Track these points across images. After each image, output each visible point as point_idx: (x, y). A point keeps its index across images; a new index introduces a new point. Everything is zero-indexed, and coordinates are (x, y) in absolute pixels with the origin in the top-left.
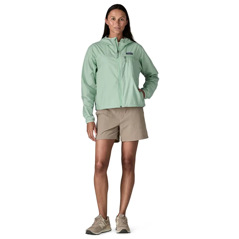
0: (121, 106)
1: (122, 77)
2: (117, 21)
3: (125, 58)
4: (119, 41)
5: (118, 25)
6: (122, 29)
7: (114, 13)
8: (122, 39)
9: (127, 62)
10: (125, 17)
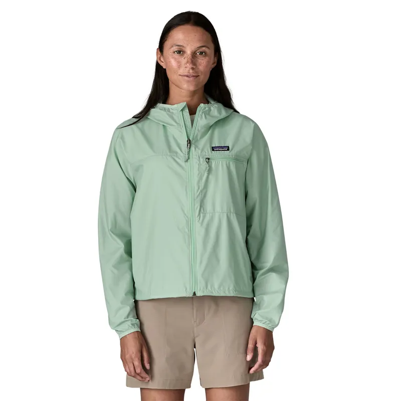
0: (194, 294)
1: (199, 214)
2: (190, 56)
3: (208, 162)
4: (192, 112)
5: (193, 69)
6: (204, 78)
7: (179, 36)
8: (202, 105)
9: (213, 172)
10: (212, 46)
